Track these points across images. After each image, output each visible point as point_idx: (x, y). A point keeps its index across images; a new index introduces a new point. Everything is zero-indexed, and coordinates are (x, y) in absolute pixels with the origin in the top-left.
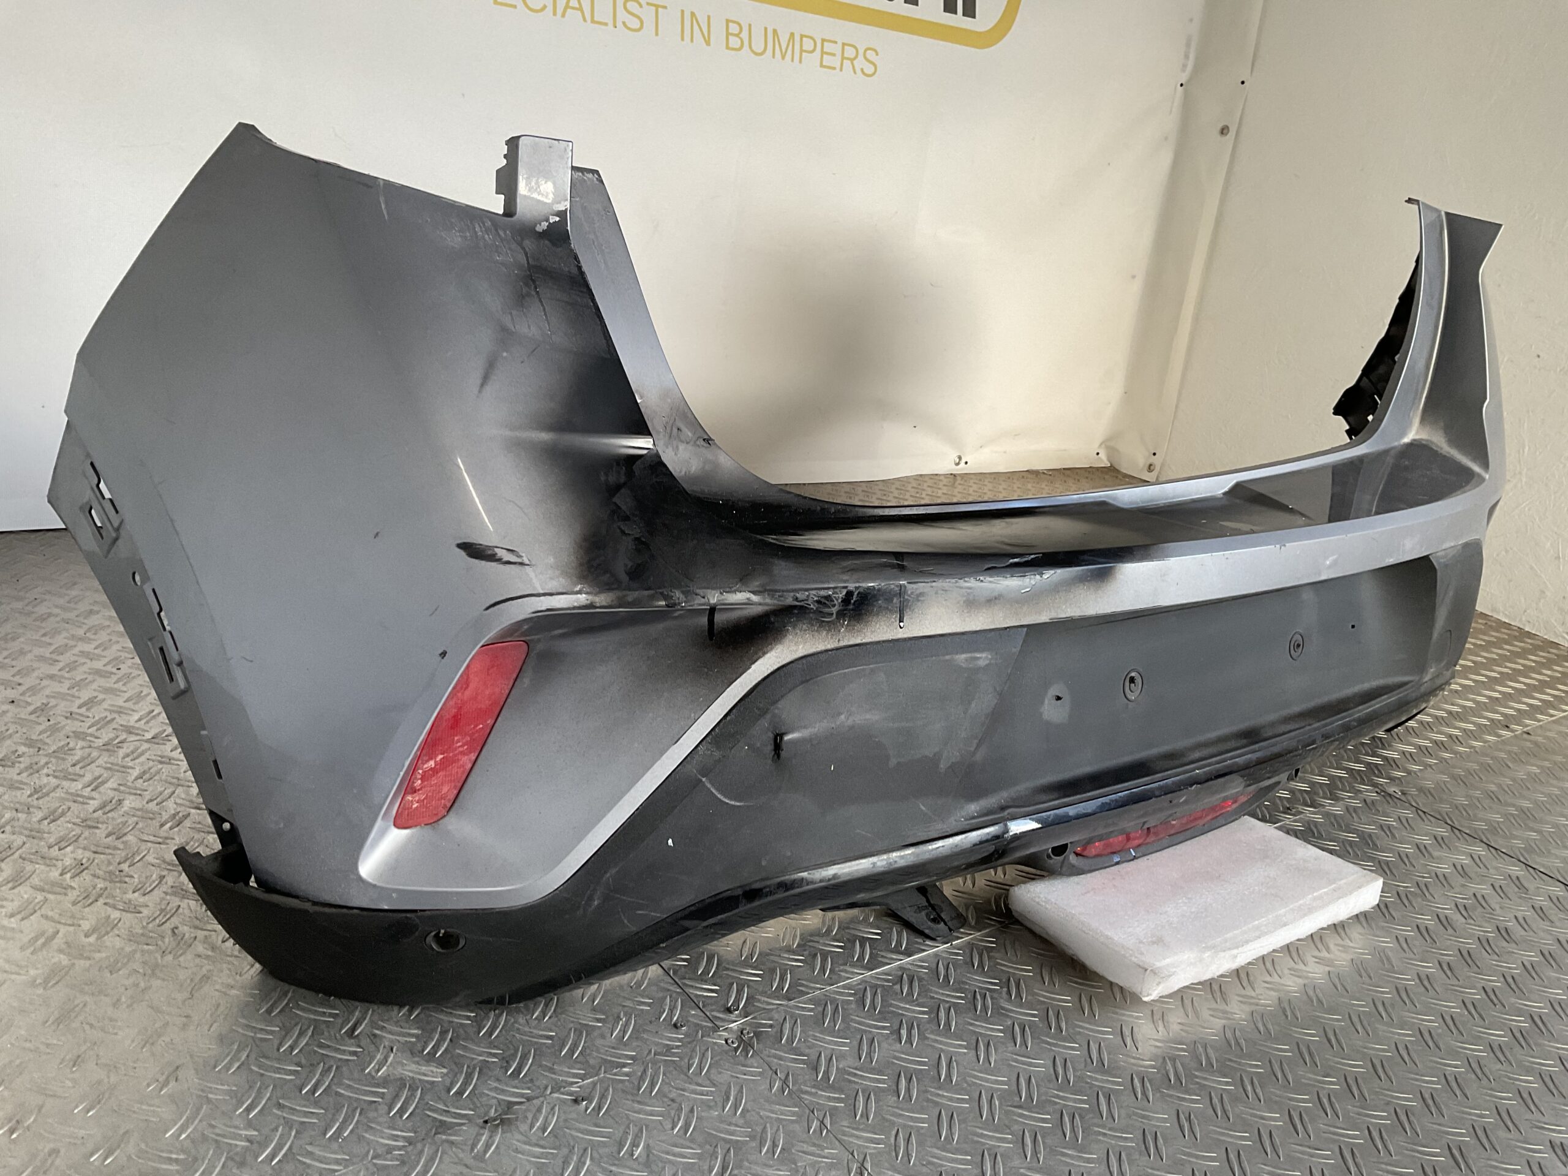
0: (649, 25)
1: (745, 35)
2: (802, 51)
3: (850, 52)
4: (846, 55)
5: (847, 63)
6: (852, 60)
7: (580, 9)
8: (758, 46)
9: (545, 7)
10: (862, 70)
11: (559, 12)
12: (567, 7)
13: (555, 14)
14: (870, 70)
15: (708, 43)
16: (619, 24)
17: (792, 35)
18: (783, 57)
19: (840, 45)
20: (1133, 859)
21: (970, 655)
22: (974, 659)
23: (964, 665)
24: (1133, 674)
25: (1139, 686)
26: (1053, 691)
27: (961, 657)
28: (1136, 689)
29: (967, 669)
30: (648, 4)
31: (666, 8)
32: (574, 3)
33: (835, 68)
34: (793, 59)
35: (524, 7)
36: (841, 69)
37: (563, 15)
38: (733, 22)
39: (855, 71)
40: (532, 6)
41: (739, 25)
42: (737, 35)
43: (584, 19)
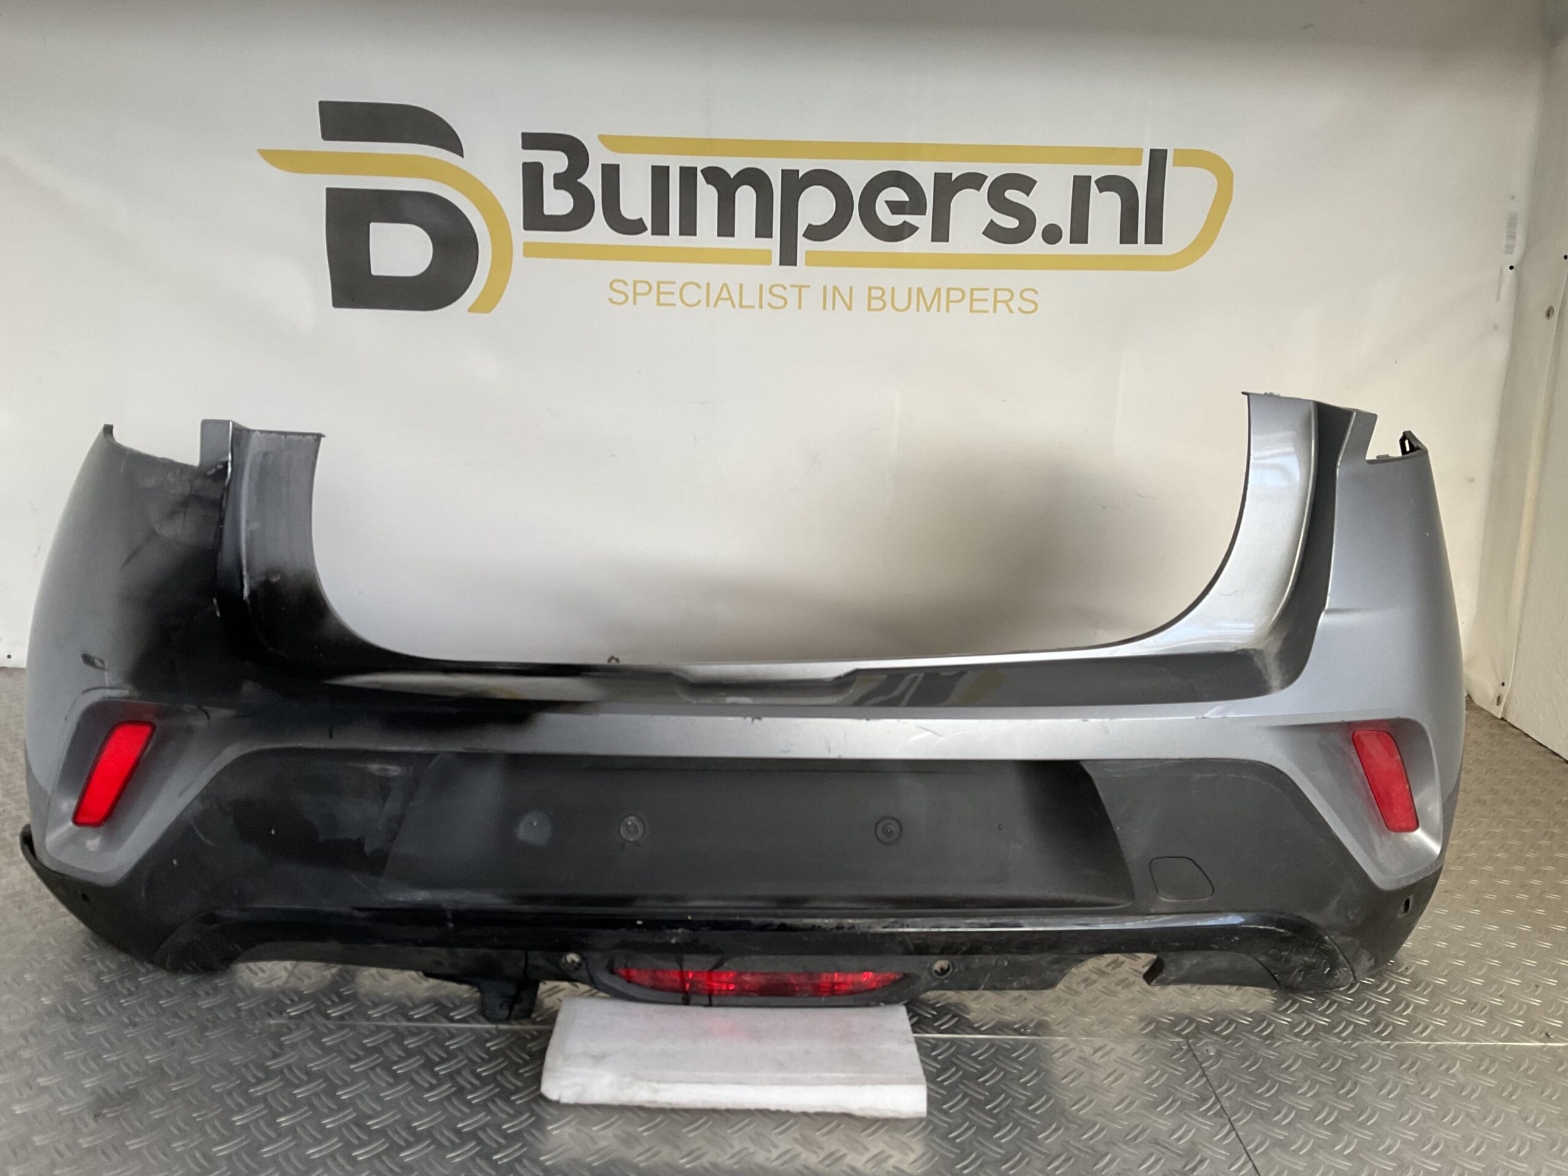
0: (793, 301)
1: (887, 298)
2: (948, 302)
3: (1003, 296)
4: (998, 299)
5: (1001, 307)
6: (1006, 302)
7: (731, 299)
8: (901, 303)
9: (699, 301)
10: (1020, 309)
11: (712, 302)
12: (719, 298)
13: (708, 305)
14: (1030, 307)
15: (850, 308)
16: (765, 305)
17: (938, 290)
18: (928, 310)
19: (992, 291)
20: (706, 1006)
21: (382, 766)
22: (384, 770)
23: (376, 772)
24: (632, 818)
25: (640, 830)
26: (530, 818)
27: (374, 767)
28: (636, 832)
29: (379, 777)
30: (792, 286)
31: (809, 286)
32: (725, 295)
33: (987, 312)
34: (939, 310)
35: (682, 304)
36: (995, 311)
37: (715, 305)
38: (874, 288)
39: (1011, 312)
40: (689, 302)
41: (882, 289)
42: (879, 298)
43: (733, 305)
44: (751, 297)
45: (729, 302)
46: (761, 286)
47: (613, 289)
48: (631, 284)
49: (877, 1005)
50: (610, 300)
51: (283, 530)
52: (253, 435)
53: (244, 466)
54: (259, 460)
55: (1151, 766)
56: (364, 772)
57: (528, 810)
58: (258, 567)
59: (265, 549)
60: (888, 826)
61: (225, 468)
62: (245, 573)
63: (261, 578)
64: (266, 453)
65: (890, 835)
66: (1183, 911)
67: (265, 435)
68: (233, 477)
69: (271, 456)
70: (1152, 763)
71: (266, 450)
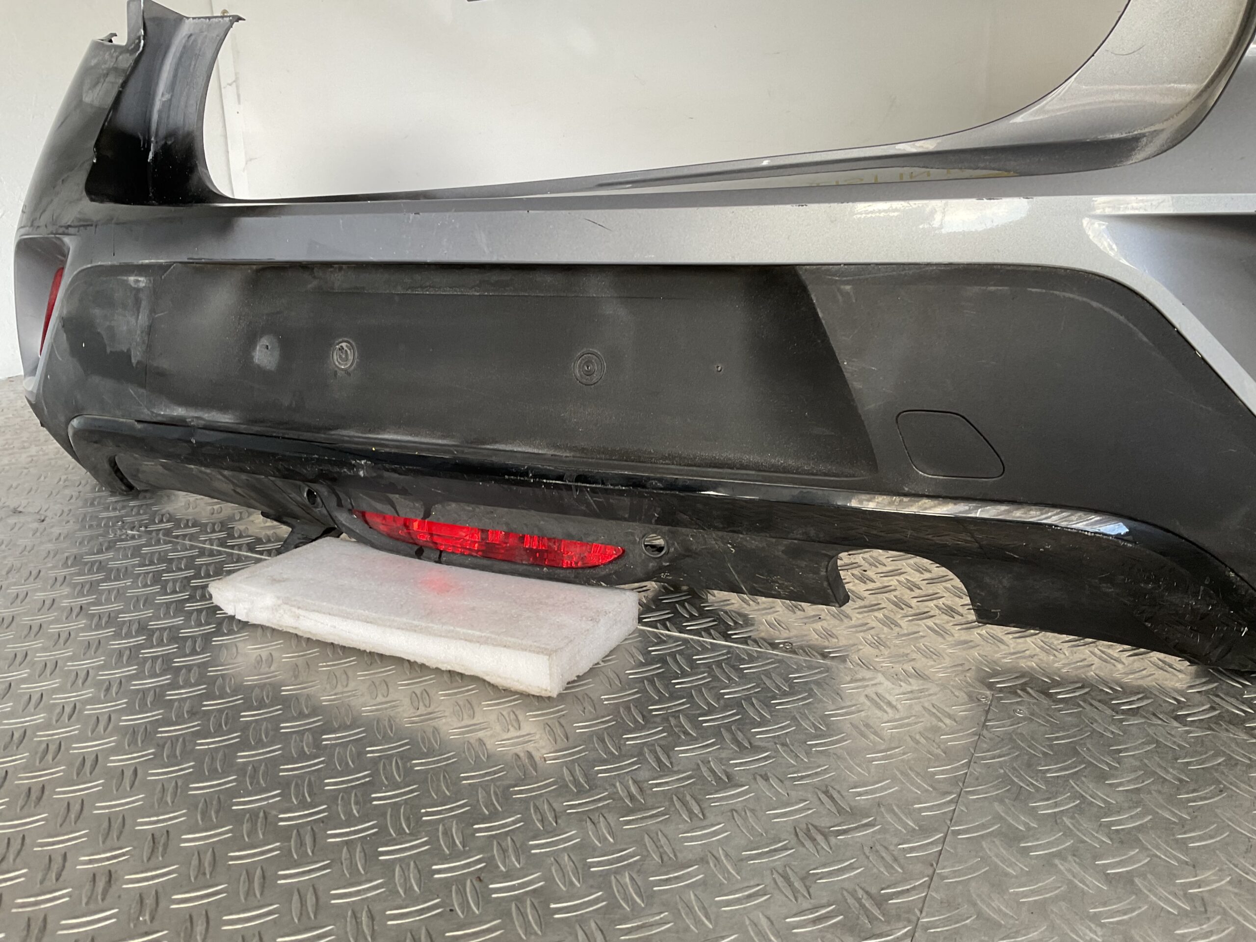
20: (436, 562)
21: (136, 278)
22: (137, 281)
23: (133, 285)
24: (344, 344)
25: (351, 357)
26: (264, 341)
27: (132, 279)
28: (347, 359)
29: (134, 288)
49: (598, 585)
51: (183, 99)
52: (187, 21)
53: (168, 48)
54: (184, 41)
55: (903, 273)
56: (126, 284)
57: (264, 332)
58: (162, 132)
59: (168, 117)
60: (588, 363)
61: (140, 42)
62: (153, 139)
63: (163, 142)
64: (191, 35)
65: (589, 374)
66: (957, 495)
67: (196, 21)
68: (147, 50)
69: (193, 38)
70: (904, 269)
71: (192, 32)
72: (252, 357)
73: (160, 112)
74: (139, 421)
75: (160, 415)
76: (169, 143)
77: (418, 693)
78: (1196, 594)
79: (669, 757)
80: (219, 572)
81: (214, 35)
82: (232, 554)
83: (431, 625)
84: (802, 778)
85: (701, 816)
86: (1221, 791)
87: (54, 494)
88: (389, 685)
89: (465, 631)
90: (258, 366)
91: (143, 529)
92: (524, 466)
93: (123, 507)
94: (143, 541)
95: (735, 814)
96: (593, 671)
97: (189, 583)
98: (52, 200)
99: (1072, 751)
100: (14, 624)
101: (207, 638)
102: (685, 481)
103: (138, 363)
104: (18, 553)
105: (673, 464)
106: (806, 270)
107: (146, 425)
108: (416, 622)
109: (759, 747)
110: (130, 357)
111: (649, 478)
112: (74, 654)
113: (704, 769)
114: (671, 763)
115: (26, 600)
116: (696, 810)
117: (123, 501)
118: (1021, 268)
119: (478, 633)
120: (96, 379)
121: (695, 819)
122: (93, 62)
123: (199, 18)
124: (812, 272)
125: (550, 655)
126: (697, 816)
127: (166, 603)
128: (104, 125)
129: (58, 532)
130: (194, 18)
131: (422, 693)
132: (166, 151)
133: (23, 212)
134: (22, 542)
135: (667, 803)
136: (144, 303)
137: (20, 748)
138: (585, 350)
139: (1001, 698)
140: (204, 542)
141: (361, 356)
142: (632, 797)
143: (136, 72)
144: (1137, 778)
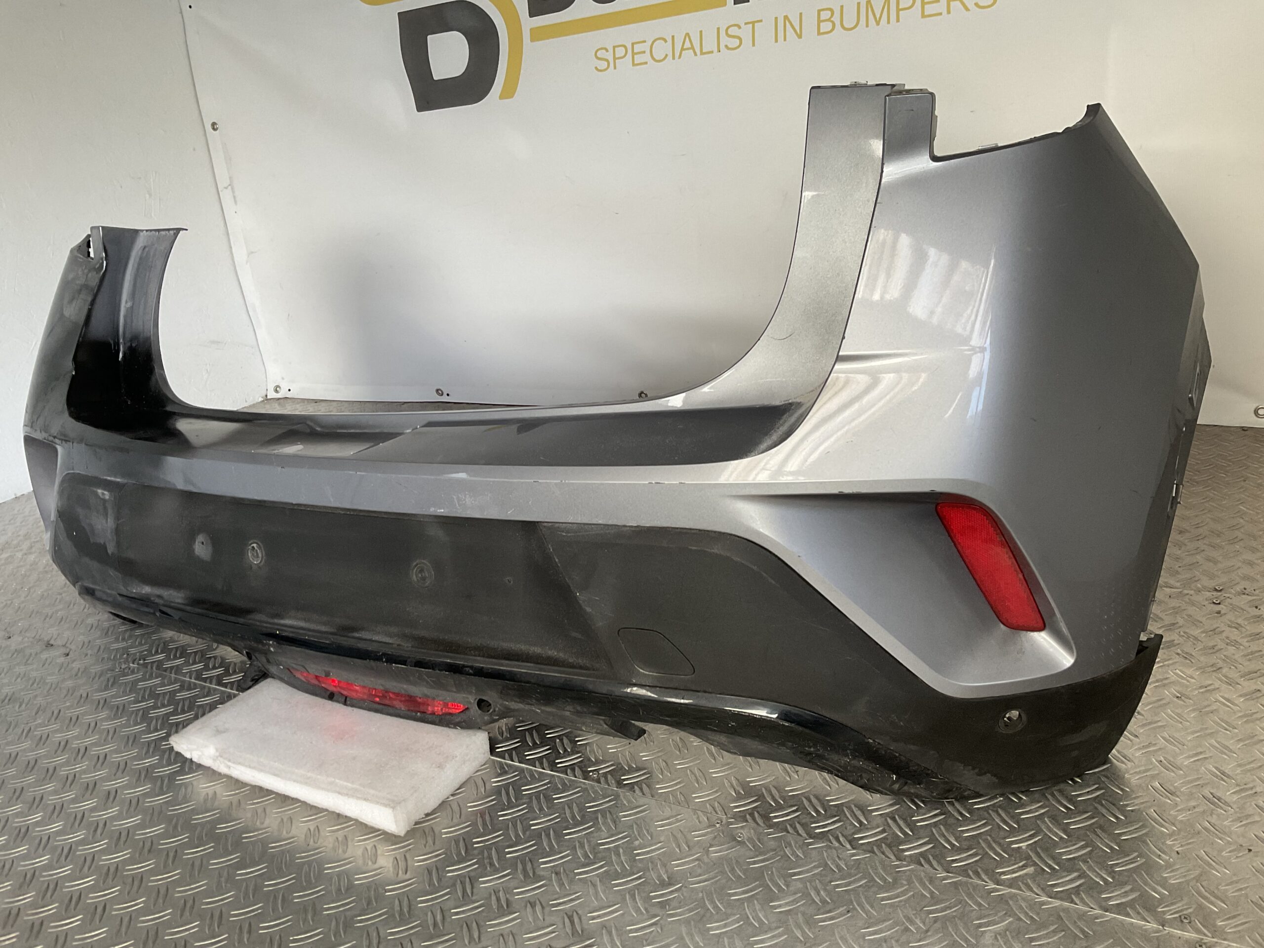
1: (836, 18)
2: (898, 10)
7: (692, 48)
9: (667, 55)
11: (677, 54)
12: (683, 49)
13: (674, 58)
15: (800, 36)
18: (878, 23)
20: (343, 704)
21: (103, 490)
22: (103, 494)
23: (101, 495)
24: (255, 545)
25: (260, 555)
26: (200, 538)
27: (100, 491)
28: (258, 557)
29: (102, 499)
30: (746, 24)
31: (761, 21)
32: (687, 45)
33: (941, 14)
34: (889, 22)
35: (652, 61)
36: (949, 12)
37: (680, 57)
38: (823, 10)
39: (967, 9)
40: (657, 59)
41: (831, 10)
42: (829, 20)
43: (695, 54)
44: (710, 44)
45: (691, 51)
46: (718, 29)
47: (597, 58)
48: (611, 51)
50: (596, 68)
51: (142, 307)
52: (141, 234)
53: (128, 258)
54: (140, 253)
55: (608, 532)
56: (96, 494)
57: (200, 531)
58: (128, 336)
59: (132, 322)
60: (422, 571)
61: (103, 263)
62: (121, 341)
63: (129, 344)
64: (145, 247)
65: (424, 579)
66: (667, 686)
67: (148, 233)
68: (109, 268)
69: (147, 249)
70: (608, 529)
71: (146, 244)
72: (194, 550)
73: (125, 317)
74: (120, 595)
75: (133, 592)
76: (134, 345)
77: (312, 830)
78: (847, 756)
79: (472, 888)
80: (178, 727)
81: (162, 248)
82: (205, 687)
83: (319, 777)
84: (559, 904)
85: (477, 940)
86: (848, 911)
87: (79, 623)
88: (294, 821)
89: (341, 782)
90: (198, 557)
91: (141, 662)
92: (379, 652)
93: (130, 637)
94: (139, 675)
95: (501, 938)
96: (443, 804)
97: (168, 719)
98: (44, 407)
99: (759, 875)
100: (36, 768)
101: (172, 777)
102: (488, 669)
103: (112, 554)
104: (45, 692)
105: (479, 656)
106: (545, 526)
107: (125, 598)
108: (309, 774)
109: (539, 876)
110: (106, 548)
111: (464, 666)
112: (76, 796)
113: (494, 898)
114: (472, 893)
115: (48, 742)
116: (476, 935)
117: (131, 630)
118: (685, 531)
119: (350, 785)
120: (86, 560)
121: (473, 943)
122: (71, 276)
123: (151, 230)
124: (549, 528)
125: (393, 808)
126: (475, 940)
127: (148, 741)
128: (78, 341)
129: (78, 666)
130: (147, 231)
131: (314, 830)
132: (132, 351)
133: (26, 412)
134: (50, 679)
135: (458, 930)
136: (110, 511)
137: (30, 886)
138: (418, 561)
139: (732, 823)
140: (184, 675)
141: (267, 555)
142: (435, 924)
143: (102, 290)
144: (793, 901)
